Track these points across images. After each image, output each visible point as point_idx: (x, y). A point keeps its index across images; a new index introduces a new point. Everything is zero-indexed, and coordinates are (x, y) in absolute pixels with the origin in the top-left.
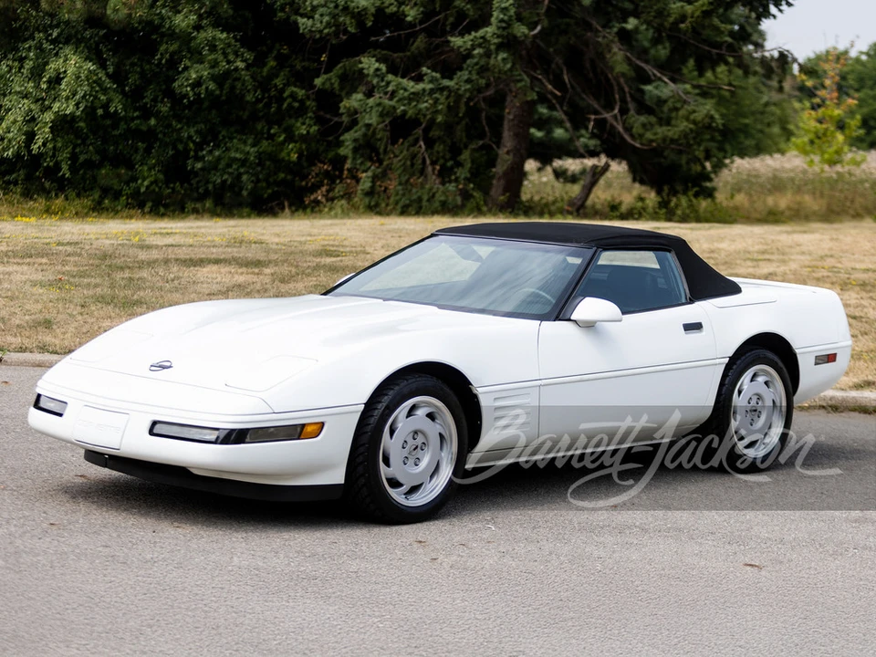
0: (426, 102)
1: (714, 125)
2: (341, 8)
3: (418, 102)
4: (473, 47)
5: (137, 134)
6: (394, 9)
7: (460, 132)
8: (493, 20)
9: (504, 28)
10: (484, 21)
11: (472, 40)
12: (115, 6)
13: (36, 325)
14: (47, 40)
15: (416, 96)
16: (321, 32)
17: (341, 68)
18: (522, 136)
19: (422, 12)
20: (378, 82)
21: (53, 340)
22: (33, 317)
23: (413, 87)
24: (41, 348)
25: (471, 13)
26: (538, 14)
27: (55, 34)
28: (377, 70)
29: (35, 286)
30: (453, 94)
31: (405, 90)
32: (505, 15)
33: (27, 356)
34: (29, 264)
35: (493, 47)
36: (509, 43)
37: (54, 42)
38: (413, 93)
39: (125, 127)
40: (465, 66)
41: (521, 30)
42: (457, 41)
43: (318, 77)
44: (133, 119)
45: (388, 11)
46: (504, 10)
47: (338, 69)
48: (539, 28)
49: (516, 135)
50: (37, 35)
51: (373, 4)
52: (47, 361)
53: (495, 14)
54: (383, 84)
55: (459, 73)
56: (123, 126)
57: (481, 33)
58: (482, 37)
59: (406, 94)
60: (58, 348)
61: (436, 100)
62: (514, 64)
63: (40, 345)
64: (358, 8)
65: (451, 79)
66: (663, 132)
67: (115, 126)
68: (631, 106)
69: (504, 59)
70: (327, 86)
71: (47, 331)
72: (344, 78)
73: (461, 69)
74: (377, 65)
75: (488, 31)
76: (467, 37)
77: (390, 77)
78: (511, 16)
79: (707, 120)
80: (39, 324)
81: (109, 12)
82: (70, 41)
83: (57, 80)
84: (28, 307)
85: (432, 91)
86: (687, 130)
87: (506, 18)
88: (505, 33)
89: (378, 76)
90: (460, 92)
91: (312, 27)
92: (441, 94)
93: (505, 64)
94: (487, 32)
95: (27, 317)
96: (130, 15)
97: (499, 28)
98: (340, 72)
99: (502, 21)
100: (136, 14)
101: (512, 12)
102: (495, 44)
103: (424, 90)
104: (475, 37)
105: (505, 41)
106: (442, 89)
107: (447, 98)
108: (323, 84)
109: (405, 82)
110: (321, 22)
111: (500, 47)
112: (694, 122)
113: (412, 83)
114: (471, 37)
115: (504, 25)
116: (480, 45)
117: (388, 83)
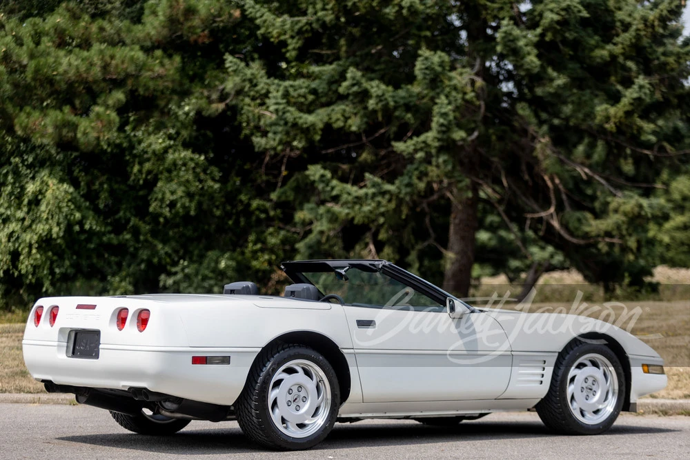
0: (369, 205)
1: (643, 213)
2: (290, 124)
3: (361, 205)
4: (416, 151)
5: (109, 247)
6: (340, 124)
7: (407, 235)
8: (434, 125)
9: (444, 132)
10: (425, 126)
11: (414, 145)
12: (85, 130)
13: (14, 375)
14: (23, 165)
15: (359, 200)
16: (275, 149)
17: (294, 181)
18: (469, 239)
19: (366, 123)
20: (323, 188)
21: (28, 385)
22: (11, 370)
23: (356, 191)
24: (18, 390)
25: (412, 121)
26: (475, 122)
27: (30, 160)
28: (323, 176)
29: (12, 349)
30: (394, 198)
31: (349, 194)
32: (445, 119)
33: (6, 395)
34: (7, 337)
35: (433, 151)
36: (448, 146)
37: (29, 167)
38: (357, 197)
39: (98, 241)
40: (405, 171)
41: (459, 135)
42: (399, 146)
43: (274, 190)
44: (104, 234)
45: (335, 126)
46: (444, 115)
47: (291, 183)
48: (476, 134)
49: (463, 238)
50: (12, 160)
51: (321, 120)
52: (24, 398)
53: (435, 119)
54: (329, 189)
55: (400, 178)
56: (95, 240)
57: (422, 138)
58: (424, 142)
59: (350, 198)
60: (32, 389)
61: (379, 204)
62: (454, 167)
63: (18, 388)
64: (306, 123)
65: (392, 183)
66: (597, 226)
67: (88, 240)
68: (566, 204)
69: (445, 162)
70: (283, 198)
71: (23, 379)
72: (297, 189)
73: (402, 174)
74: (322, 171)
75: (430, 136)
76: (410, 142)
77: (335, 182)
78: (450, 121)
79: (636, 209)
80: (17, 374)
81: (79, 135)
82: (45, 163)
83: (35, 202)
84: (7, 363)
85: (374, 195)
86: (620, 222)
87: (445, 122)
88: (445, 137)
89: (323, 182)
90: (401, 196)
91: (266, 144)
92: (383, 197)
93: (446, 166)
94: (427, 137)
95: (6, 370)
96: (98, 138)
97: (439, 132)
98: (294, 184)
99: (442, 125)
100: (104, 136)
101: (451, 117)
102: (436, 147)
103: (366, 194)
104: (417, 142)
105: (445, 144)
106: (383, 193)
107: (390, 201)
108: (279, 197)
109: (349, 187)
110: (274, 140)
111: (440, 150)
112: (625, 214)
113: (355, 188)
114: (413, 142)
115: (444, 129)
116: (421, 149)
117: (333, 188)
